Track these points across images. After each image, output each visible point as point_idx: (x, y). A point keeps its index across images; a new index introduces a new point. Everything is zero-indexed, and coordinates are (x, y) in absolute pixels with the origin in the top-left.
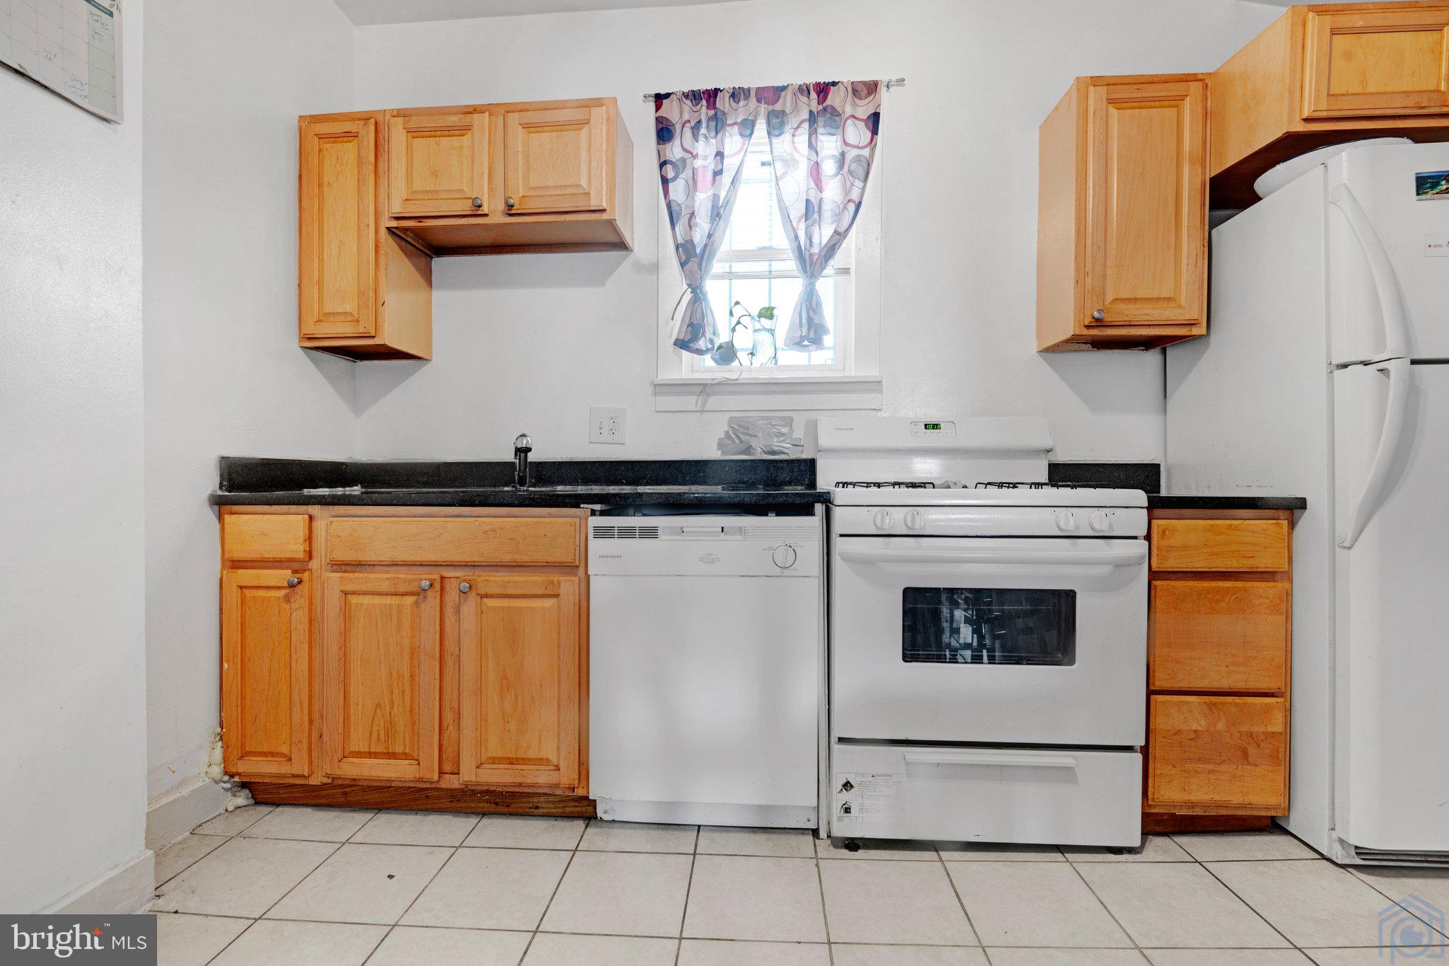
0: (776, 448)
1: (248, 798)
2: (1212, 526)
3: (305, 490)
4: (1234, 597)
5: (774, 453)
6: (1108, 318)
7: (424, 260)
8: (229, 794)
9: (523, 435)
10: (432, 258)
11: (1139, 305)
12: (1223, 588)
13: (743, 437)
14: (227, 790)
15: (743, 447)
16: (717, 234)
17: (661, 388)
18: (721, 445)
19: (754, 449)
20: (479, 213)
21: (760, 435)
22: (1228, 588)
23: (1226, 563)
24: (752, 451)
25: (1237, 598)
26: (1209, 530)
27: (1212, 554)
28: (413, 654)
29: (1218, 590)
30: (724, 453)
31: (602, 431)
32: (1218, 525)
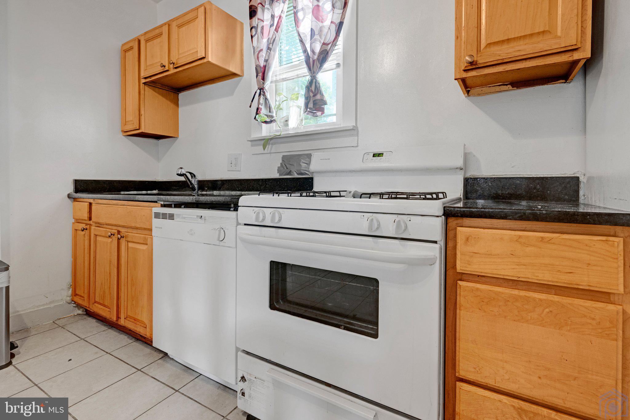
0: (302, 171)
1: (83, 311)
2: (520, 237)
3: (122, 192)
4: (547, 310)
5: (302, 174)
6: (481, 60)
7: (172, 94)
8: (77, 309)
9: (181, 168)
10: (178, 94)
11: (512, 44)
12: (534, 299)
13: (288, 166)
14: (74, 307)
15: (288, 171)
16: (270, 59)
17: (254, 142)
18: (279, 171)
19: (292, 172)
20: (165, 70)
21: (295, 165)
22: (541, 300)
23: (537, 275)
24: (291, 173)
25: (551, 311)
26: (516, 241)
27: (519, 264)
28: (111, 263)
29: (527, 299)
30: (280, 175)
31: (232, 165)
32: (528, 237)
